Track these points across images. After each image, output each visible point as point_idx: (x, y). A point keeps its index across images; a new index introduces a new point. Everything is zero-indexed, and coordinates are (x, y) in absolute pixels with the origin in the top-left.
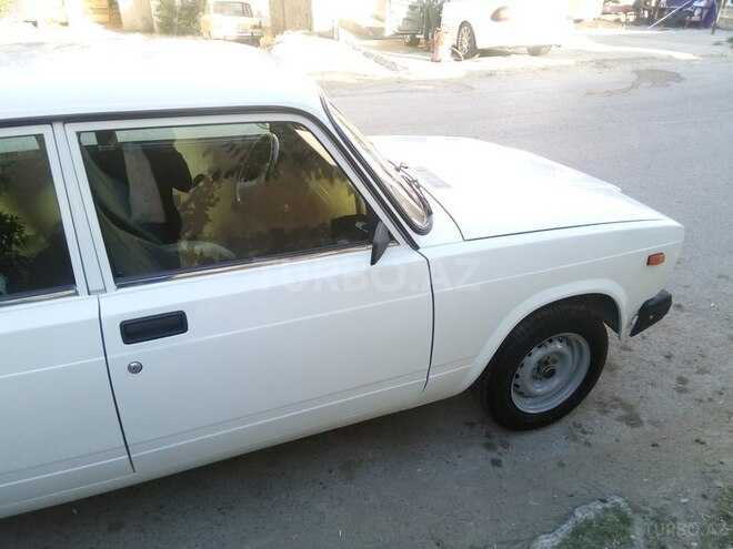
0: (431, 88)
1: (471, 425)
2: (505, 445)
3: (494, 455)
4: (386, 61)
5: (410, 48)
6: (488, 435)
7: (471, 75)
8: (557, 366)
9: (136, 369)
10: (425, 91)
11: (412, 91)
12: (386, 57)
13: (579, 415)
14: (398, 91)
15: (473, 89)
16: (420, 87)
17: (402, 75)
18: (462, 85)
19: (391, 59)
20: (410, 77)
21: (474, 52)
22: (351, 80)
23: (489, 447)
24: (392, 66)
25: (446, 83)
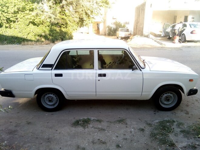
0: (170, 49)
1: (152, 108)
2: (158, 112)
3: (155, 113)
4: (160, 42)
5: (168, 40)
6: (155, 110)
7: (183, 47)
8: (170, 99)
9: (99, 80)
10: (168, 50)
11: (165, 50)
12: (160, 41)
13: (175, 111)
14: (161, 50)
15: (182, 50)
16: (167, 49)
17: (163, 46)
18: (180, 49)
19: (161, 42)
20: (166, 47)
21: (185, 41)
22: (149, 47)
23: (154, 111)
24: (161, 44)
25: (175, 48)
